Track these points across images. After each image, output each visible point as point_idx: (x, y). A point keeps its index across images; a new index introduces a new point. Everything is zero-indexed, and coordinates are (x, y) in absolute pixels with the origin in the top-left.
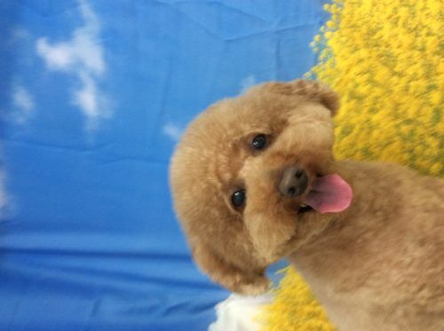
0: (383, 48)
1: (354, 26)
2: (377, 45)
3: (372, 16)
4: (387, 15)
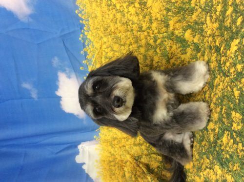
0: (113, 35)
1: (97, 29)
2: (110, 35)
3: (104, 22)
4: (110, 20)
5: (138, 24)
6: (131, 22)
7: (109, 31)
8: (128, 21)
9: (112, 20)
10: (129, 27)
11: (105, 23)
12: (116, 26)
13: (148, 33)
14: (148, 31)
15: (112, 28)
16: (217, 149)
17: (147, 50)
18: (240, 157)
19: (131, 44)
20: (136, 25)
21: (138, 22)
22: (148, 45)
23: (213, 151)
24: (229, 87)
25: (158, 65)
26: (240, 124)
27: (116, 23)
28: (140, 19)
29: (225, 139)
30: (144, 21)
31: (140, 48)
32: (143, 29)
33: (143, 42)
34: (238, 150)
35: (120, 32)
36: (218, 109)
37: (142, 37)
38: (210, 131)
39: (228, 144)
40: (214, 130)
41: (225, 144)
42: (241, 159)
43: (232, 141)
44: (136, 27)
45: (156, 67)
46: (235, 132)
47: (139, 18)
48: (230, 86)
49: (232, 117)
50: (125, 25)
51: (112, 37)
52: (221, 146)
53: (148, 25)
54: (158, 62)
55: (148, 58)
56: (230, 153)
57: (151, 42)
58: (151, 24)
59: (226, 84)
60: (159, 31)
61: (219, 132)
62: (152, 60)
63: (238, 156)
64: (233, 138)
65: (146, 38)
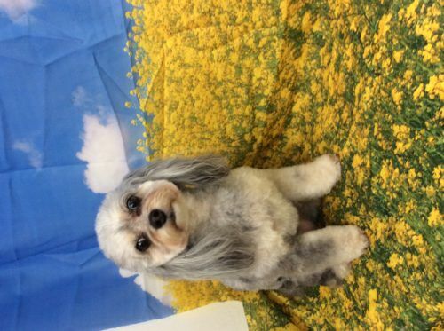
5: (229, 13)
6: (217, 10)
7: (178, 24)
8: (212, 9)
9: (185, 7)
10: (213, 18)
11: (172, 11)
12: (192, 17)
13: (246, 27)
14: (246, 24)
15: (184, 20)
16: (374, 191)
17: (242, 57)
18: (414, 189)
19: (215, 47)
20: (226, 14)
21: (229, 10)
22: (244, 48)
23: (369, 197)
24: (382, 92)
25: (260, 83)
26: (409, 140)
27: (191, 12)
28: (233, 4)
29: (384, 173)
30: (240, 7)
31: (231, 53)
32: (238, 21)
33: (236, 43)
34: (409, 181)
35: (198, 26)
36: (366, 131)
37: (235, 33)
38: (358, 168)
39: (390, 177)
40: (363, 165)
41: (385, 180)
42: (415, 192)
43: (397, 170)
44: (226, 18)
45: (257, 88)
46: (400, 156)
47: (230, 3)
48: (384, 90)
49: (395, 134)
50: (208, 15)
51: (184, 36)
52: (379, 184)
53: (245, 13)
54: (260, 79)
55: (244, 71)
56: (397, 189)
57: (250, 43)
58: (251, 12)
59: (378, 87)
60: (263, 22)
61: (371, 165)
62: (251, 76)
63: (410, 190)
64: (398, 166)
65: (242, 36)
